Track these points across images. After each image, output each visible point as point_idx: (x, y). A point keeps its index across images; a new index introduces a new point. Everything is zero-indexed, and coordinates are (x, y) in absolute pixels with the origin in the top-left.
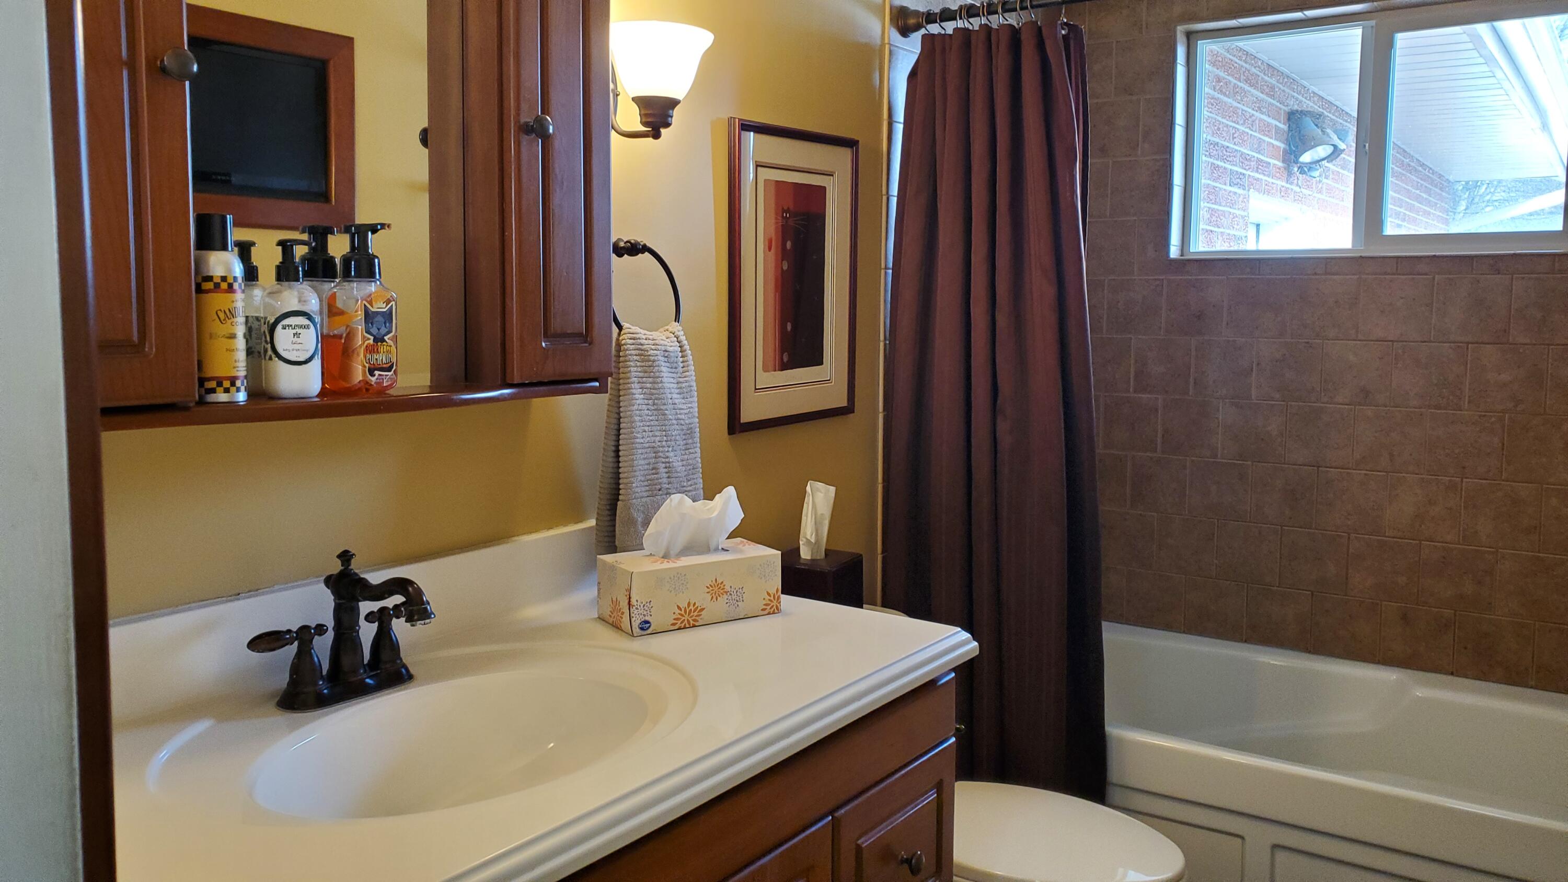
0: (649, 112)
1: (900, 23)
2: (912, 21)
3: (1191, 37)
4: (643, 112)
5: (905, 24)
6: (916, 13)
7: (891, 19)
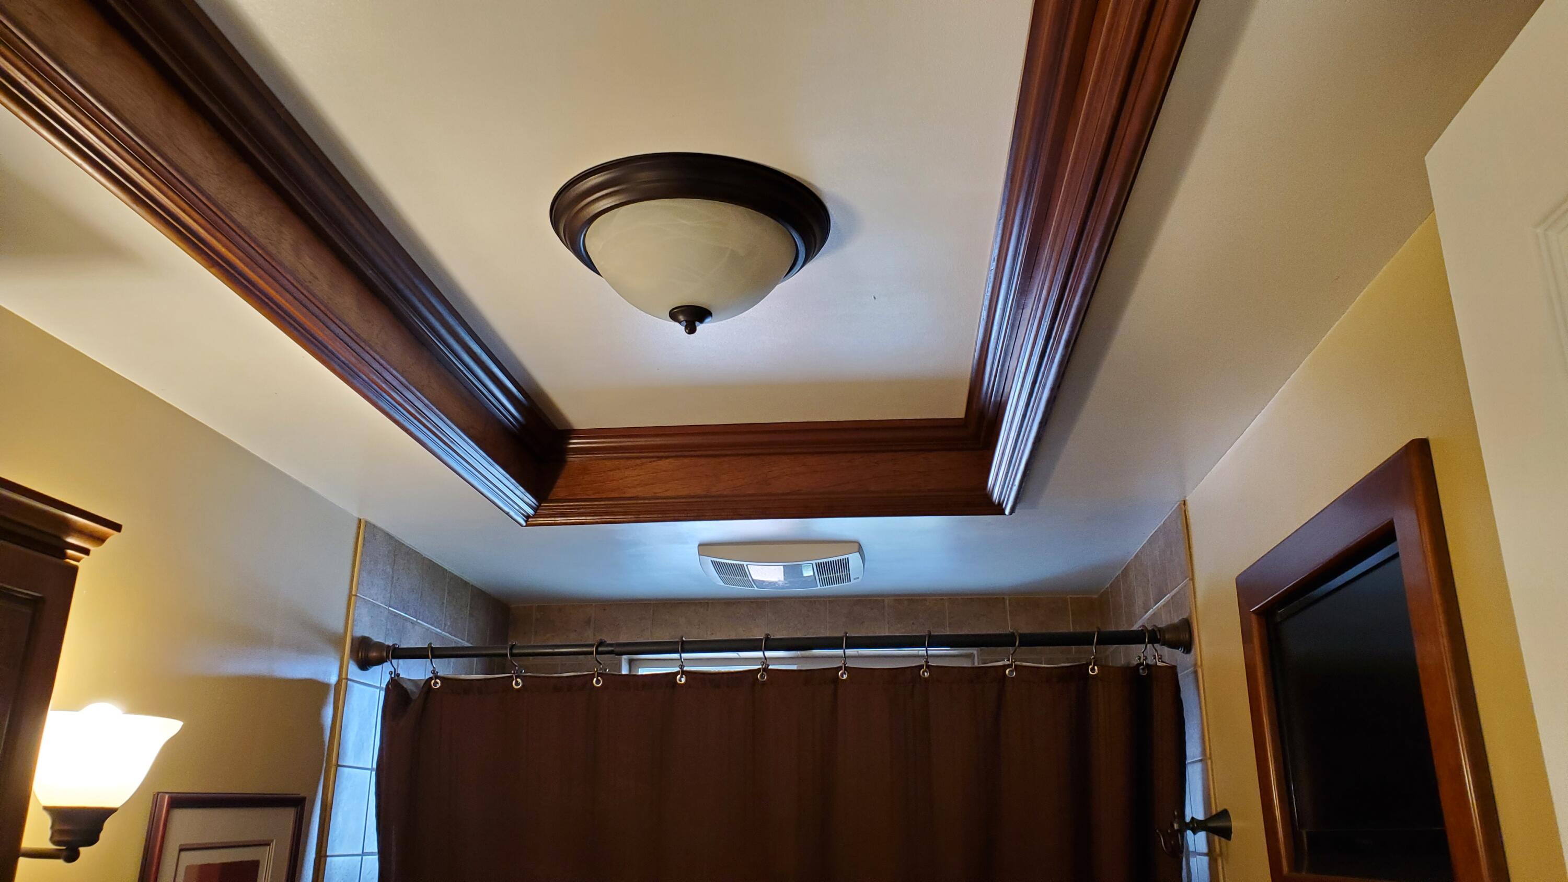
0: (66, 827)
1: (360, 655)
2: (374, 654)
3: (632, 663)
4: (57, 827)
5: (367, 656)
6: (380, 646)
7: (352, 651)
